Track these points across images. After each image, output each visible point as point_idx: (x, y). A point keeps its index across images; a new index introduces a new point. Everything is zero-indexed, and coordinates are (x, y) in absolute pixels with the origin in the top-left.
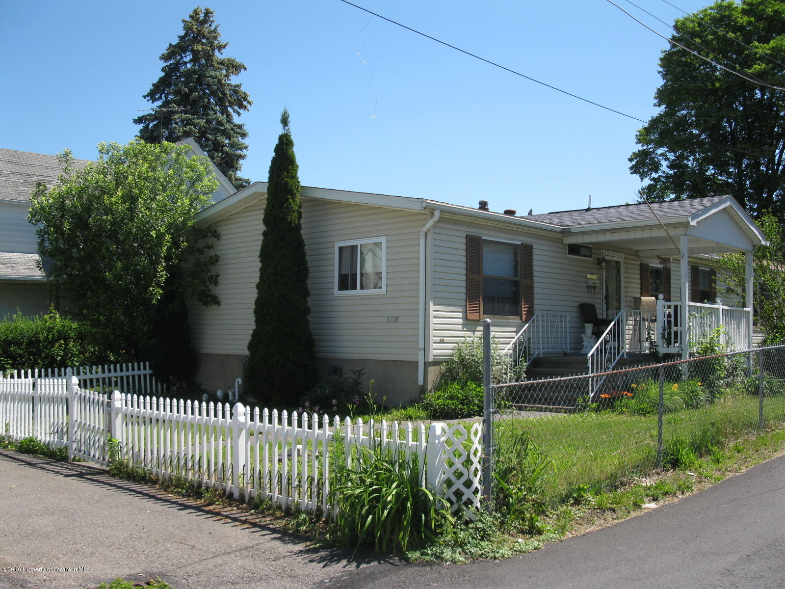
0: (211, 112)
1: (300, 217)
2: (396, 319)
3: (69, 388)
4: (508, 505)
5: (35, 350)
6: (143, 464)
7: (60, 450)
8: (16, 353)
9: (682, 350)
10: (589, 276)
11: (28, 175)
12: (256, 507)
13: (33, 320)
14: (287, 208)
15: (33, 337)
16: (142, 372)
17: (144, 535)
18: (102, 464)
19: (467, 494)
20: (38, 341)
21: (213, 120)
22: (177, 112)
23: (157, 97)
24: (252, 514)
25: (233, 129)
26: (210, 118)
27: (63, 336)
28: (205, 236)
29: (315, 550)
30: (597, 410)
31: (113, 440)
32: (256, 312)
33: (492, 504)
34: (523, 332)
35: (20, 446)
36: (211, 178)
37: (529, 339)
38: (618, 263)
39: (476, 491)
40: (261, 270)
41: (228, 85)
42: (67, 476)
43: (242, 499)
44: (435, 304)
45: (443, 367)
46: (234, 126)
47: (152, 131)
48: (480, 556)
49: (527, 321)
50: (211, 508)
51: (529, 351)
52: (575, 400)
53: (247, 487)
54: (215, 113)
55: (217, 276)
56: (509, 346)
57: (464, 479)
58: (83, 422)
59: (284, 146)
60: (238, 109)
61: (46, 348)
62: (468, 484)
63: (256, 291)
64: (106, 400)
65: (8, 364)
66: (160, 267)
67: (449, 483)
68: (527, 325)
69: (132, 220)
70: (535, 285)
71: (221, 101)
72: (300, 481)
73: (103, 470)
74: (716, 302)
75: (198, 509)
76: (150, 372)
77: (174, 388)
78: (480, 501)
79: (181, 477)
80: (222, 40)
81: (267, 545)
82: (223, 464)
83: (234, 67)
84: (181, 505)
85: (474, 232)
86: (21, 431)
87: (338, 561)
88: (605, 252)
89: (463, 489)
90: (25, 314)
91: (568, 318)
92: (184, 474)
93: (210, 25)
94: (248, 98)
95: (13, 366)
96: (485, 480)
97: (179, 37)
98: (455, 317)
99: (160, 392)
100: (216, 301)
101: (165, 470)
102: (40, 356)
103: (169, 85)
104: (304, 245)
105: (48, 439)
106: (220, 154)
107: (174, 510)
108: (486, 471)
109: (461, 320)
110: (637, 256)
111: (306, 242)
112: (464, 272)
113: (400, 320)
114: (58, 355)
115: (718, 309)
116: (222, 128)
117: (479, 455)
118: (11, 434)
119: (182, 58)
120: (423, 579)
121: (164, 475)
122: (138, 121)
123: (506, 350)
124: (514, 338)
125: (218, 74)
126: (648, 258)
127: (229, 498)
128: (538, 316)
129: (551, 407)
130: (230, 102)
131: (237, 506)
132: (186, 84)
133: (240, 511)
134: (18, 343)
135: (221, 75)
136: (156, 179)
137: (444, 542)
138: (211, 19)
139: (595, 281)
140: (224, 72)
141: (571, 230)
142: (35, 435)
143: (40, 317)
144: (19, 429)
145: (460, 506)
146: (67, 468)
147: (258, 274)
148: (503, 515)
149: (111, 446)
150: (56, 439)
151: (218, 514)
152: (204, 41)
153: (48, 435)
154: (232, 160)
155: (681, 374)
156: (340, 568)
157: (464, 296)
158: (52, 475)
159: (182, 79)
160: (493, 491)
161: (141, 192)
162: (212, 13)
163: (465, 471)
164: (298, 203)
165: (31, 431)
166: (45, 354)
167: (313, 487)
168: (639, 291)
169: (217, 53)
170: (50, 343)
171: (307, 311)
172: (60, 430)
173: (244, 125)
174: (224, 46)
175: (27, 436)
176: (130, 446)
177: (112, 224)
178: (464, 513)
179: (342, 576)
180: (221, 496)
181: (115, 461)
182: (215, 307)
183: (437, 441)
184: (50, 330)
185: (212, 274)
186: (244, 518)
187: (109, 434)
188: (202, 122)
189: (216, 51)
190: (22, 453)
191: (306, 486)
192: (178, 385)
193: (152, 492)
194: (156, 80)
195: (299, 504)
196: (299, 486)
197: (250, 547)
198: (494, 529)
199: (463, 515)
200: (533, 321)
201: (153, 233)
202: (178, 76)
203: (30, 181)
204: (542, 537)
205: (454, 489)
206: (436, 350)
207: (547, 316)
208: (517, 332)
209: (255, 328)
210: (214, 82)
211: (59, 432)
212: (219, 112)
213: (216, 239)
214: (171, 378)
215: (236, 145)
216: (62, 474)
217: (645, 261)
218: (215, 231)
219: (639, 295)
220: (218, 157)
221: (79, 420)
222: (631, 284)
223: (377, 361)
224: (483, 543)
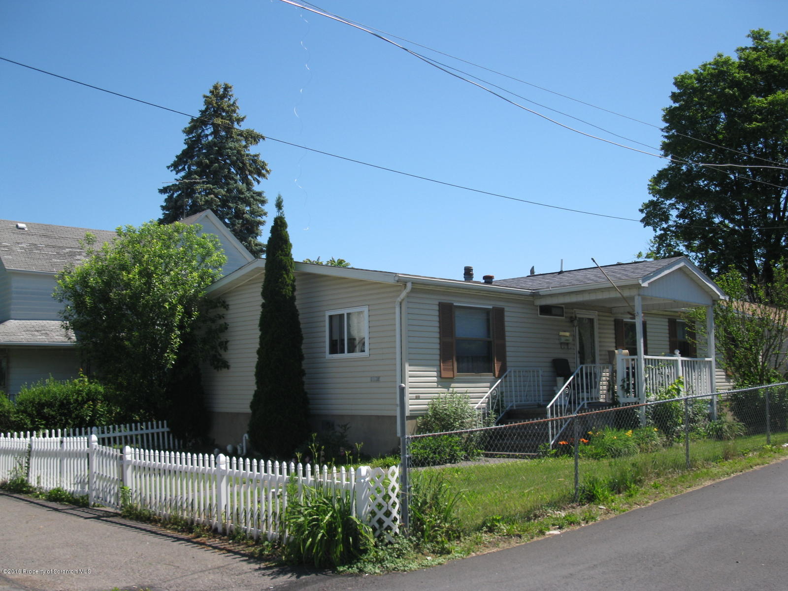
0: (232, 182)
1: (294, 289)
2: (378, 379)
3: (90, 445)
4: (423, 531)
5: (66, 411)
6: (149, 507)
7: (83, 498)
8: (49, 414)
9: (639, 399)
10: (562, 333)
11: (60, 247)
12: (233, 538)
13: (64, 384)
14: (282, 283)
15: (64, 399)
16: (161, 430)
17: (141, 560)
18: (117, 508)
19: (387, 522)
20: (69, 403)
21: (234, 189)
22: (198, 183)
23: (180, 168)
24: (230, 544)
25: (252, 197)
26: (231, 186)
27: (91, 397)
28: (216, 307)
29: (271, 568)
30: (556, 455)
31: (125, 487)
32: (258, 375)
33: (408, 530)
34: (496, 387)
35: (49, 496)
36: (219, 253)
37: (502, 393)
38: (591, 321)
39: (395, 520)
40: (261, 337)
41: (248, 155)
42: (86, 518)
43: (224, 533)
44: (410, 365)
45: (420, 420)
46: (253, 193)
47: (176, 201)
48: (394, 570)
49: (499, 377)
50: (199, 539)
51: (502, 404)
52: (537, 447)
53: (228, 522)
54: (236, 183)
55: (227, 342)
56: (482, 400)
57: (384, 510)
58: (101, 473)
59: (279, 228)
60: (258, 178)
61: (76, 409)
62: (388, 514)
63: (257, 356)
64: (119, 454)
65: (42, 424)
66: (173, 336)
67: (373, 513)
68: (500, 380)
69: (148, 293)
70: (508, 344)
71: (242, 170)
72: (267, 516)
73: (116, 513)
74: (675, 354)
75: (188, 540)
76: (168, 430)
77: (190, 444)
78: (399, 528)
79: (178, 516)
80: (240, 113)
81: (235, 565)
82: (210, 504)
83: (252, 137)
84: (175, 538)
85: (446, 299)
86: (50, 483)
87: (286, 574)
88: (577, 311)
89: (384, 518)
90: (57, 378)
91: (541, 373)
92: (180, 514)
93: (229, 99)
94: (267, 167)
95: (47, 426)
96: (403, 511)
97: (200, 111)
98: (431, 376)
99: (177, 448)
100: (225, 365)
101: (166, 511)
102: (70, 417)
103: (192, 157)
104: (298, 315)
105: (73, 489)
106: (241, 221)
107: (169, 542)
108: (403, 504)
109: (435, 378)
110: (611, 313)
111: (300, 311)
112: (438, 335)
113: (381, 379)
114: (87, 416)
115: (677, 361)
116: (242, 196)
117: (397, 490)
118: (42, 485)
119: (203, 131)
120: (342, 585)
121: (165, 516)
122: (163, 191)
123: (479, 404)
124: (487, 393)
125: (237, 145)
126: (622, 314)
127: (214, 532)
128: (510, 372)
129: (517, 454)
130: (249, 171)
131: (220, 539)
132: (207, 155)
133: (221, 542)
134: (50, 405)
135: (240, 146)
136: (170, 256)
137: (367, 559)
138: (230, 93)
139: (568, 338)
140: (244, 143)
141: (541, 293)
142: (62, 485)
143: (70, 381)
144: (49, 481)
145: (381, 531)
146: (87, 512)
147: (258, 340)
148: (419, 539)
149: (123, 494)
150: (79, 489)
151: (203, 544)
152: (224, 114)
153: (72, 485)
154: (252, 227)
155: (639, 422)
156: (284, 579)
157: (438, 357)
158: (74, 518)
159: (204, 151)
160: (410, 520)
161: (156, 268)
162: (230, 88)
163: (384, 503)
164: (292, 278)
165: (58, 482)
166: (76, 415)
167: (276, 520)
168: (614, 345)
169: (236, 125)
170: (79, 404)
171: (302, 373)
172: (82, 480)
173: (263, 192)
174: (243, 119)
175: (55, 487)
176: (139, 492)
177: (131, 297)
178: (385, 537)
179: (285, 584)
180: (208, 530)
181: (127, 505)
182: (225, 370)
183: (362, 481)
184: (79, 392)
185: (222, 340)
186: (223, 547)
187: (122, 483)
188: (223, 192)
189: (236, 123)
190: (51, 501)
191: (271, 520)
192: (193, 441)
193: (154, 529)
194: (179, 152)
195: (266, 534)
196: (266, 520)
197: (222, 567)
198: (409, 549)
199: (384, 538)
200: (506, 376)
201: (167, 305)
202: (200, 148)
203: (62, 253)
204: (449, 556)
205: (377, 518)
206: (412, 405)
207: (519, 372)
208: (490, 388)
209: (256, 389)
210: (233, 153)
211: (82, 483)
212: (240, 180)
214: (187, 435)
215: (256, 212)
216: (82, 517)
217: (619, 317)
218: (224, 302)
219: (613, 349)
220: (238, 224)
221: (98, 472)
222: (605, 338)
223: (362, 417)
224: (398, 560)
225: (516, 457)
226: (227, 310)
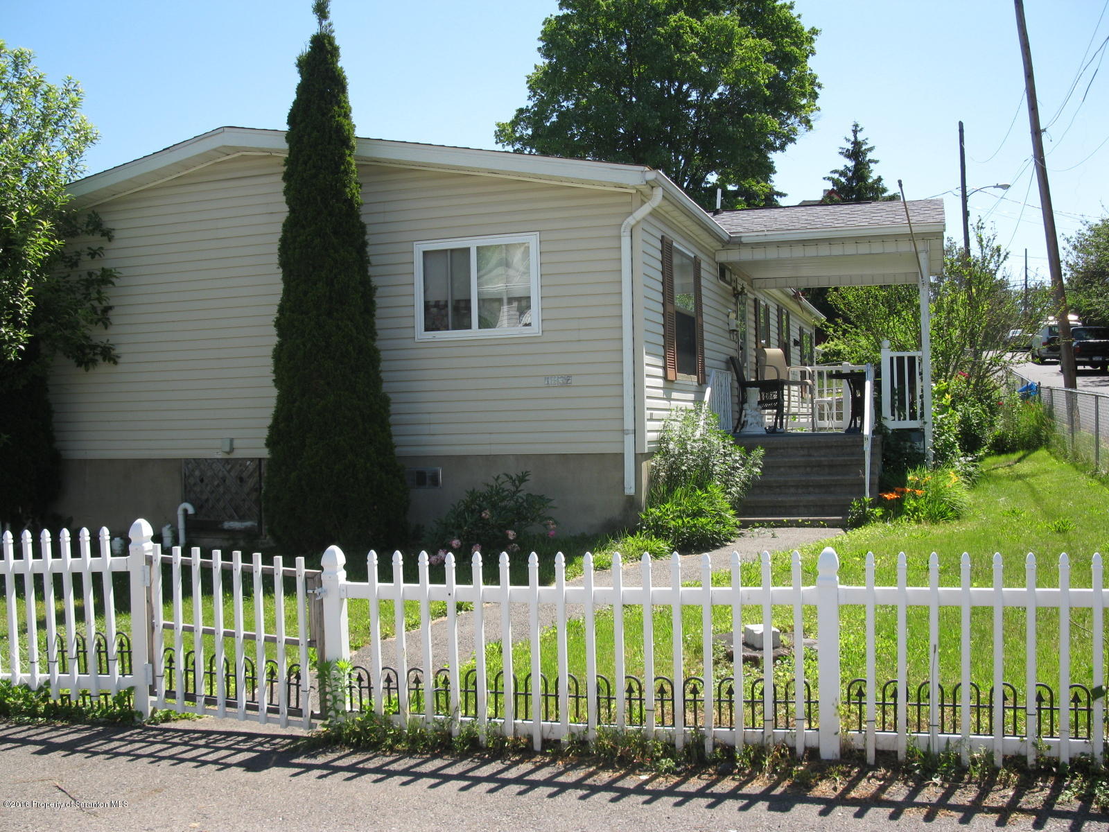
2: (566, 381)
10: (731, 315)
45: (653, 462)
49: (702, 384)
55: (108, 309)
68: (709, 390)
70: (704, 325)
85: (669, 234)
88: (738, 279)
98: (658, 375)
109: (662, 381)
110: (752, 287)
112: (661, 299)
113: (574, 381)
141: (743, 239)
157: (662, 340)
206: (649, 432)
213: (106, 238)
217: (757, 295)
218: (102, 224)
222: (751, 329)
225: (799, 525)
226: (110, 240)
